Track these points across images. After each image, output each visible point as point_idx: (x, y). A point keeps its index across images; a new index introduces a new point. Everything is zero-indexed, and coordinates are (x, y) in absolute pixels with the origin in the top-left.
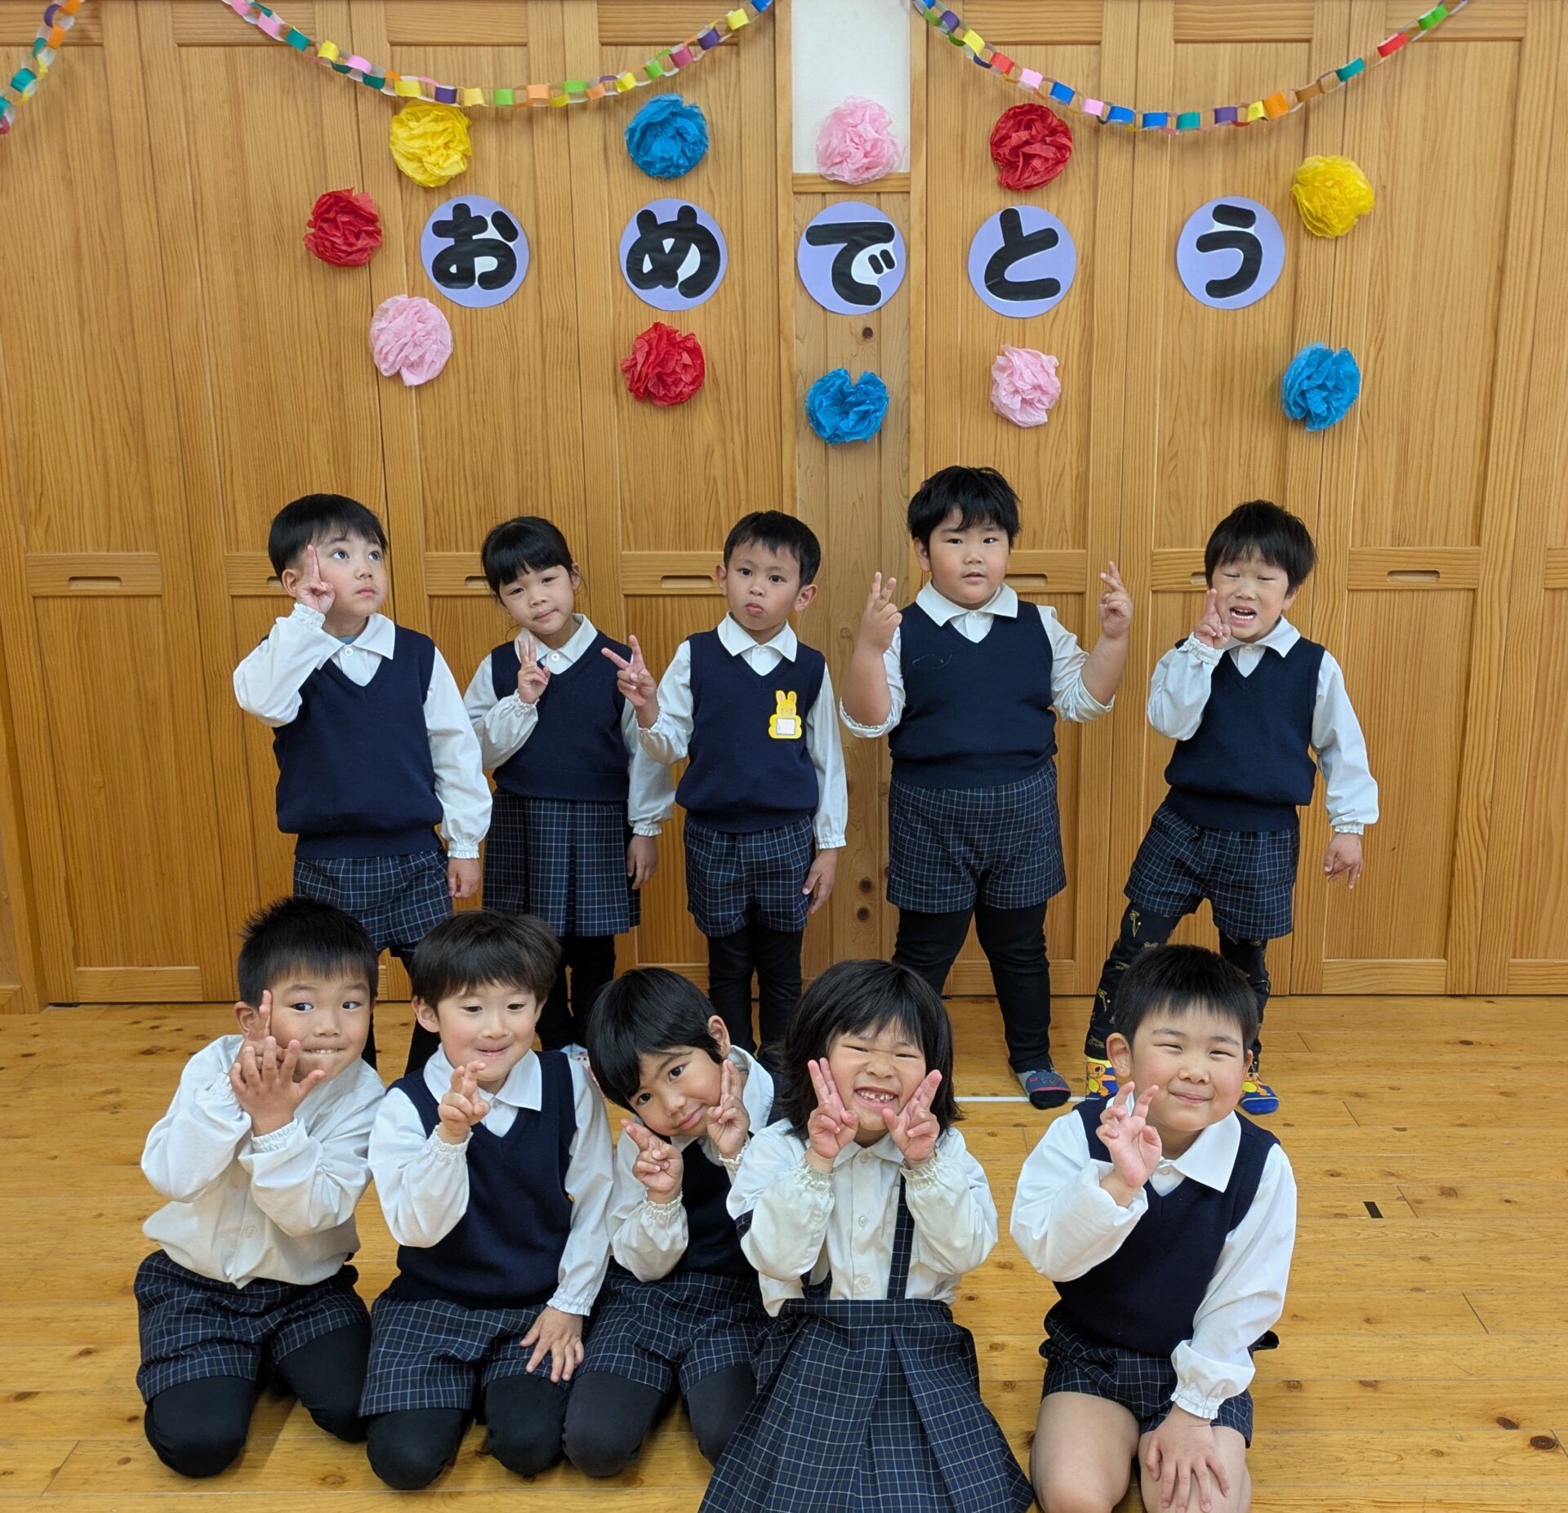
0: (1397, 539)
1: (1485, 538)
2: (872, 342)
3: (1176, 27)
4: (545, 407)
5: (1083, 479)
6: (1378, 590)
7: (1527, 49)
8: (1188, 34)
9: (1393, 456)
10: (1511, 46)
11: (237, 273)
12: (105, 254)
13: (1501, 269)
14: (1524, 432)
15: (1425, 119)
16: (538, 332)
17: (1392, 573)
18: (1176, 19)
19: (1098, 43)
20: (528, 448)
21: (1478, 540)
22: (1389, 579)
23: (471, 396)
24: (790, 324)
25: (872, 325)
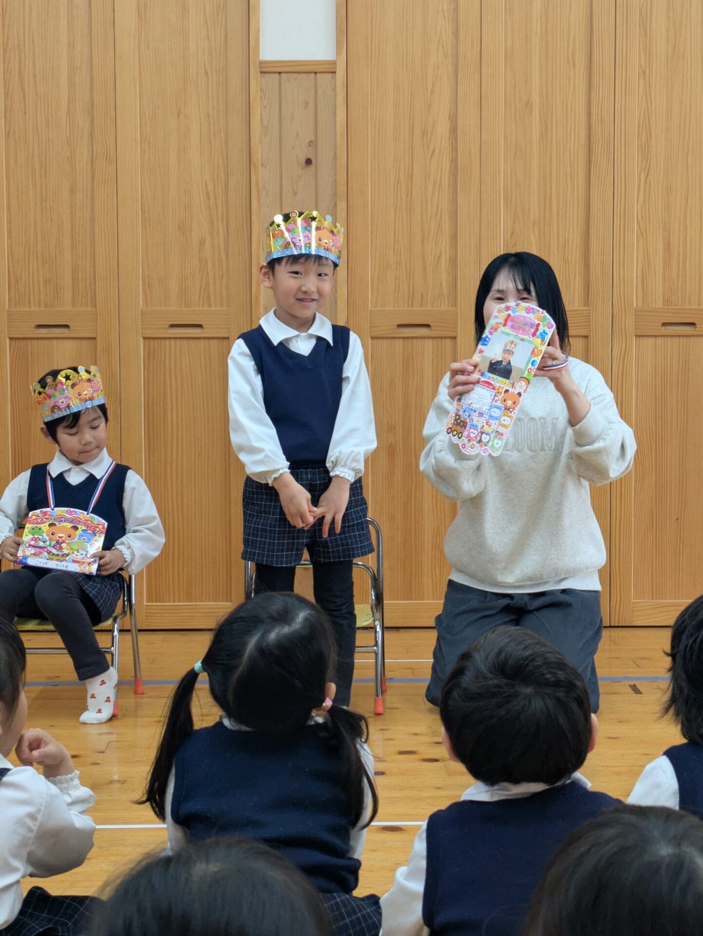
0: (667, 301)
2: (312, 168)
4: (93, 210)
6: (656, 336)
16: (90, 162)
17: (664, 324)
20: (81, 239)
22: (663, 328)
23: (44, 204)
24: (258, 156)
25: (312, 157)
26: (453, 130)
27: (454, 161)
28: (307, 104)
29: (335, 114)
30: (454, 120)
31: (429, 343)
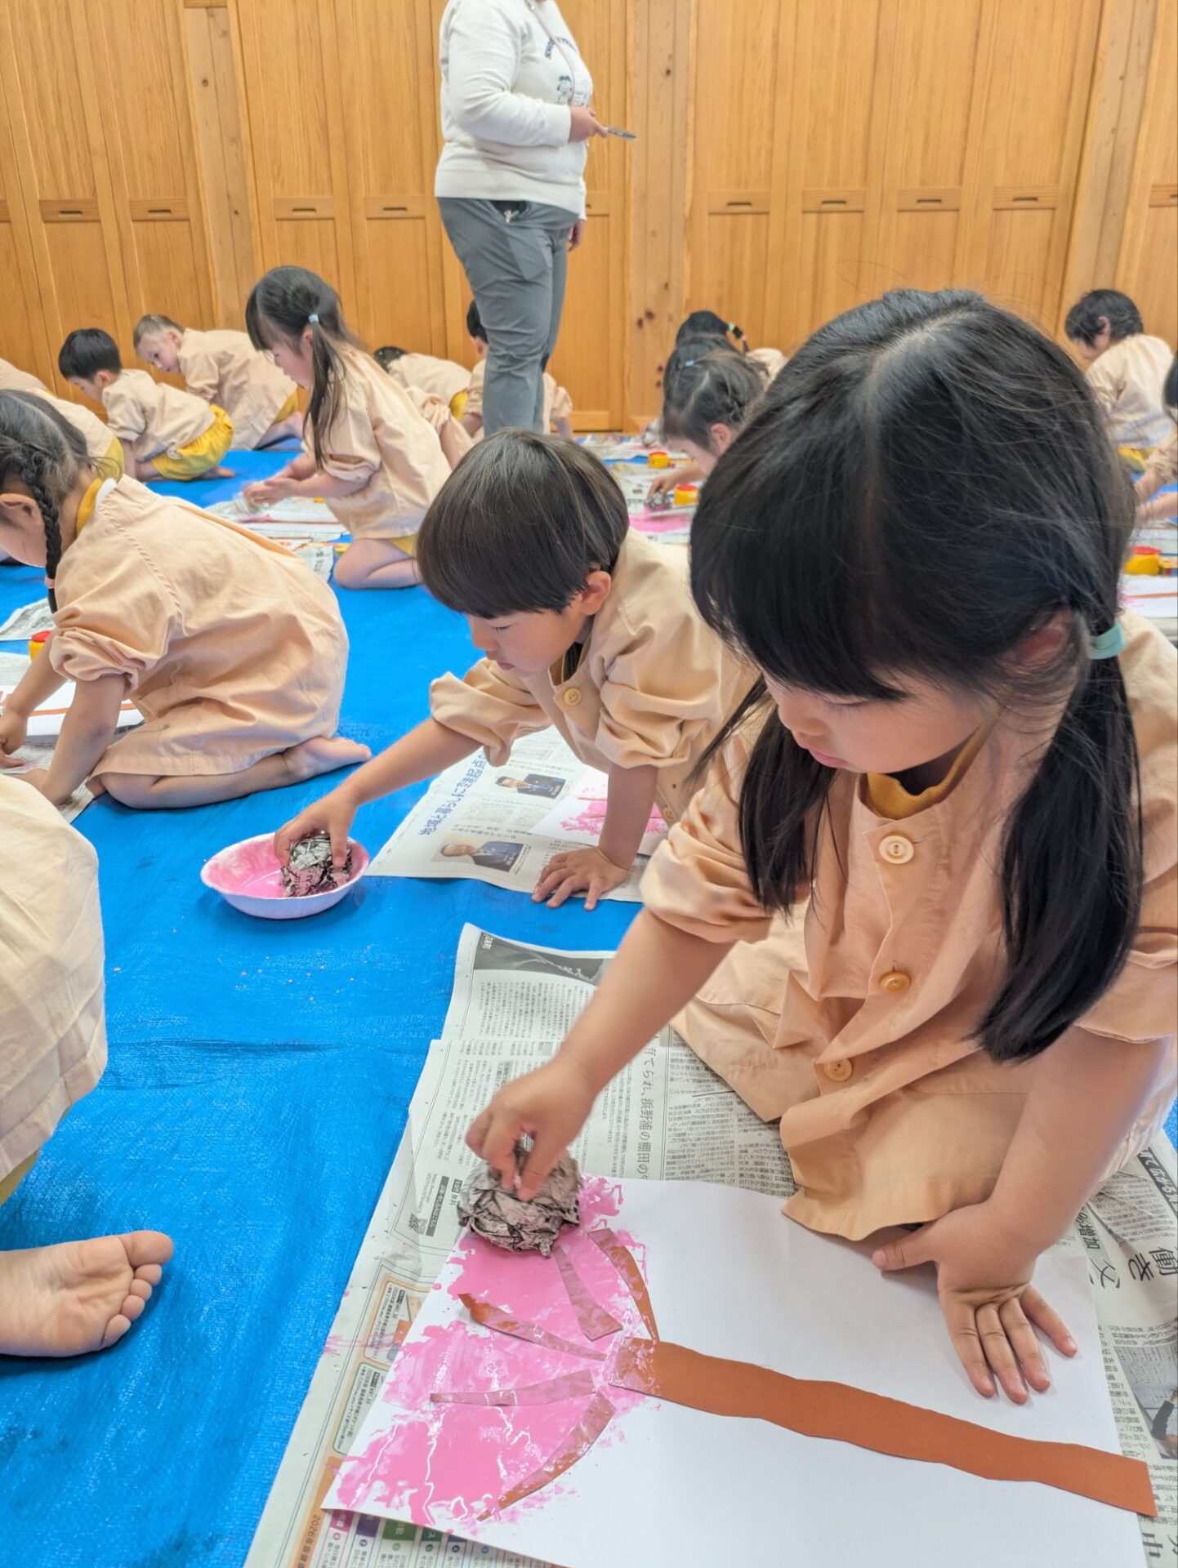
0: (923, 183)
1: (964, 182)
2: (671, 76)
5: (770, 152)
6: (912, 211)
11: (371, 49)
12: (311, 40)
13: (978, 35)
21: (961, 183)
24: (631, 69)
25: (671, 69)
26: (776, 45)
27: (775, 71)
28: (668, 24)
29: (688, 32)
30: (776, 35)
31: (749, 218)
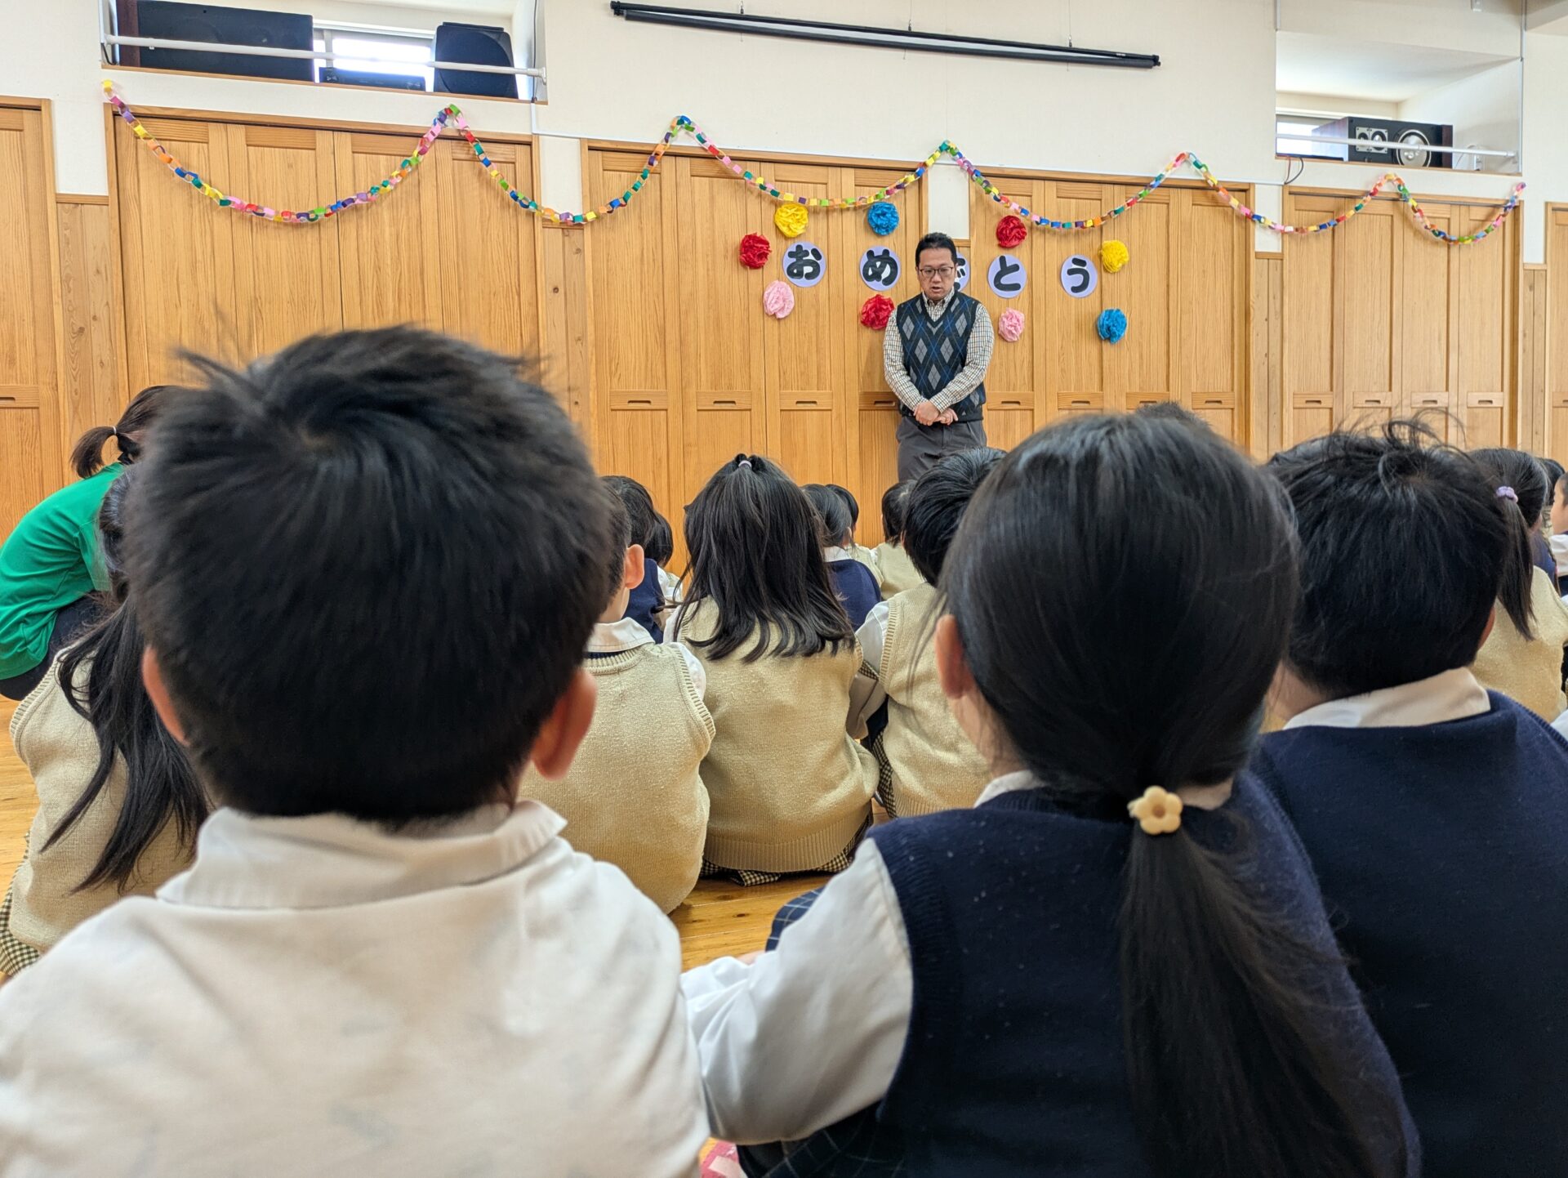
0: (1140, 388)
1: (1171, 388)
3: (1057, 192)
4: (829, 329)
5: (1032, 363)
7: (1171, 206)
8: (1061, 195)
9: (1138, 355)
10: (1166, 206)
11: (708, 270)
13: (1168, 286)
14: (1181, 347)
15: (1140, 230)
16: (828, 298)
18: (1057, 189)
19: (1031, 196)
21: (1168, 389)
31: (1019, 413)
